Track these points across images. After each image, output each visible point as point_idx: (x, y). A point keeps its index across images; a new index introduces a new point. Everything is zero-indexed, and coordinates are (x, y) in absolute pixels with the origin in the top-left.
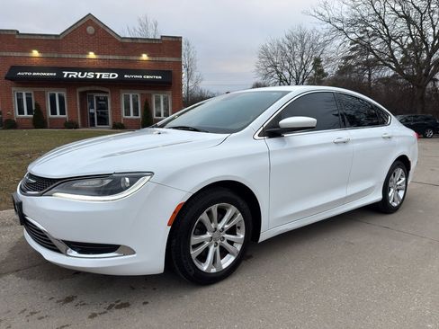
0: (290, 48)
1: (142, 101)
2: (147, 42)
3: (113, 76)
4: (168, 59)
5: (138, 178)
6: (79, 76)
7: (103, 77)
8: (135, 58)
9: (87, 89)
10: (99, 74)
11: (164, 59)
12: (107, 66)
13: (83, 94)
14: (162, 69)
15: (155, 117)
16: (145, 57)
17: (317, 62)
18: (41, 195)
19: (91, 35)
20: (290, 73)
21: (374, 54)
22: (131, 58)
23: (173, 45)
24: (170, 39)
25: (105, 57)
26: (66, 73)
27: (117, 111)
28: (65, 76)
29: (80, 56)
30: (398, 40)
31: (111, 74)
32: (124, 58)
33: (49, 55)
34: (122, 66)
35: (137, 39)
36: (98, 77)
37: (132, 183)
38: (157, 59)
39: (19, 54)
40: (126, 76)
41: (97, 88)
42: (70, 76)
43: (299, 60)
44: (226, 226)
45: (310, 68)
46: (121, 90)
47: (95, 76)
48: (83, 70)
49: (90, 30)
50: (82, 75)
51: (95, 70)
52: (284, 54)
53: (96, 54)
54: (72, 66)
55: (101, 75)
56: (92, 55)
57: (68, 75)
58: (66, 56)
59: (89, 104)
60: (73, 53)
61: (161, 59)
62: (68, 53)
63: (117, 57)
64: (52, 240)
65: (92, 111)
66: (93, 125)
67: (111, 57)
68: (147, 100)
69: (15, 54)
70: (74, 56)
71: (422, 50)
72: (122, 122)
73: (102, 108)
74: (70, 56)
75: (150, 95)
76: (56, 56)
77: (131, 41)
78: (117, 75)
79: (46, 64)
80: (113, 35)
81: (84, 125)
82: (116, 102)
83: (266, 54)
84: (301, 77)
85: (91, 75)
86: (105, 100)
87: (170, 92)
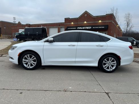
3: (90, 28)
4: (107, 21)
8: (97, 22)
10: (86, 28)
11: (106, 21)
12: (89, 25)
16: (100, 21)
19: (86, 17)
22: (96, 22)
23: (110, 17)
24: (109, 15)
25: (89, 22)
26: (78, 28)
29: (82, 23)
33: (75, 23)
35: (98, 16)
38: (104, 22)
39: (69, 24)
40: (93, 28)
48: (82, 27)
49: (86, 15)
51: (85, 26)
56: (85, 22)
61: (105, 21)
62: (80, 22)
63: (92, 22)
67: (90, 22)
69: (68, 24)
76: (77, 23)
77: (96, 17)
79: (74, 26)
80: (92, 16)
85: (84, 28)
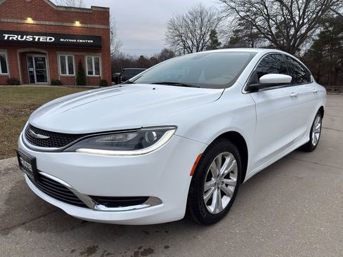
0: (192, 21)
1: (76, 61)
2: (79, 10)
3: (50, 39)
4: (97, 26)
5: (164, 131)
6: (19, 39)
7: (41, 40)
8: (69, 24)
9: (27, 51)
10: (37, 38)
11: (95, 26)
12: (44, 30)
13: (23, 55)
14: (92, 34)
15: (87, 75)
16: (77, 24)
17: (213, 33)
18: (62, 151)
19: (28, 3)
20: (192, 42)
21: (258, 29)
22: (65, 24)
23: (102, 15)
24: (99, 9)
25: (42, 23)
26: (6, 36)
27: (54, 70)
28: (6, 38)
29: (19, 21)
30: (274, 19)
31: (48, 38)
32: (59, 24)
34: (58, 31)
35: (70, 8)
36: (36, 40)
37: (159, 137)
38: (89, 26)
40: (62, 40)
41: (36, 50)
42: (11, 38)
43: (199, 31)
44: (226, 172)
45: (208, 38)
46: (58, 52)
47: (34, 39)
48: (22, 34)
50: (21, 38)
51: (33, 34)
52: (187, 26)
53: (33, 20)
54: (11, 29)
55: (39, 39)
56: (30, 20)
57: (9, 37)
58: (6, 20)
59: (28, 64)
60: (12, 17)
61: (92, 26)
64: (78, 196)
65: (31, 69)
66: (33, 82)
67: (47, 23)
68: (80, 61)
70: (12, 21)
71: (291, 27)
72: (59, 79)
73: (40, 67)
74: (9, 21)
75: (83, 57)
77: (64, 9)
78: (53, 39)
81: (25, 82)
82: (53, 62)
83: (174, 26)
84: (201, 45)
85: (30, 38)
86: (43, 59)
87: (100, 54)
